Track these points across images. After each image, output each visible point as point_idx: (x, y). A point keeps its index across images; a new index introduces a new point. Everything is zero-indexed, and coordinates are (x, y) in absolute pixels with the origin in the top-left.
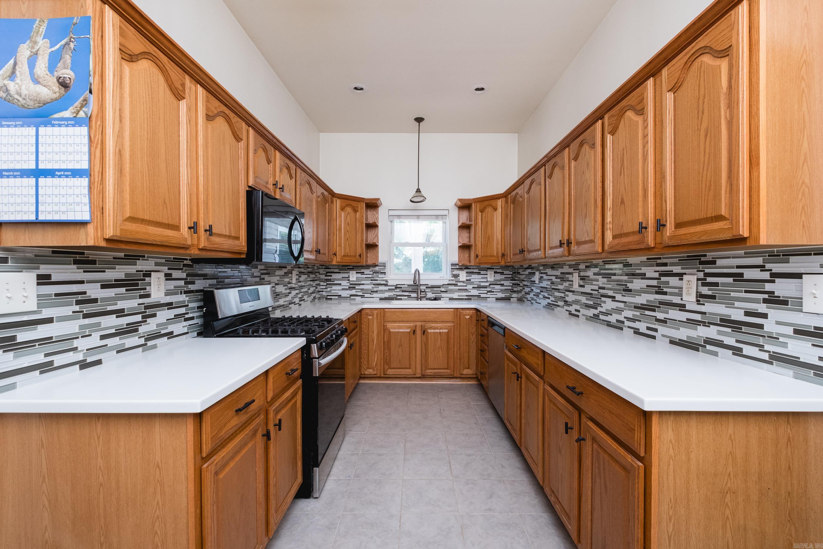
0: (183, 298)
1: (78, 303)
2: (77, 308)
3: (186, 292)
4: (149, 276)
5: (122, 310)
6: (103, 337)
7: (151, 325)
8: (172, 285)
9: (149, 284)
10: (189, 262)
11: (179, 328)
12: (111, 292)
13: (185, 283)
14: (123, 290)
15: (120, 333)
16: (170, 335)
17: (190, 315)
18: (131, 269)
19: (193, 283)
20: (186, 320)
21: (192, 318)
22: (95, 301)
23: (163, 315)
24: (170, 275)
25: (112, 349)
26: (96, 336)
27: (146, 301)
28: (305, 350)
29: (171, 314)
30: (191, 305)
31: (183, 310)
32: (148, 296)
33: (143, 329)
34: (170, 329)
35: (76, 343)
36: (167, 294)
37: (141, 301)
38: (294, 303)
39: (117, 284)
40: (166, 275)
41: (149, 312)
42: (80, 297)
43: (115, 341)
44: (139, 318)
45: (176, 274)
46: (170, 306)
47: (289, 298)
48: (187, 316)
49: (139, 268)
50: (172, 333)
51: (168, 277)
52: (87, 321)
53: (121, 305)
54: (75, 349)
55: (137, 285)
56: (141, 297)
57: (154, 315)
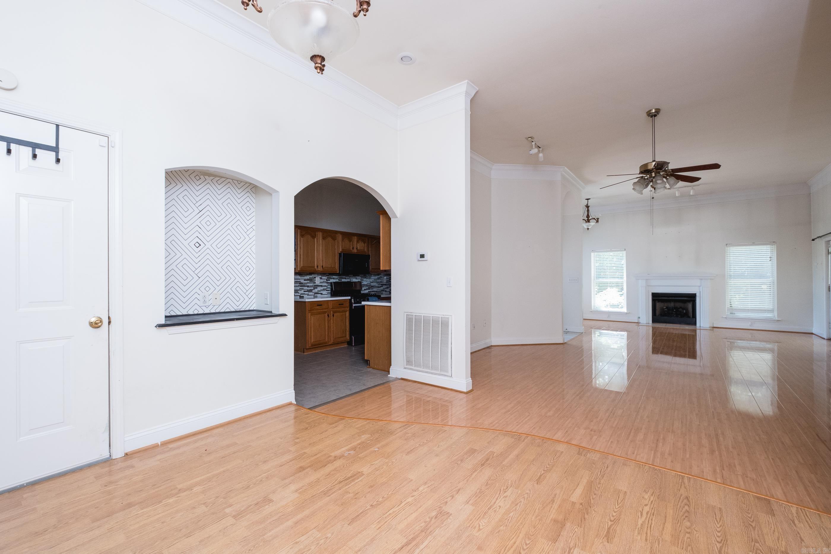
0: (326, 284)
1: (299, 283)
2: (299, 284)
3: (326, 283)
4: (315, 278)
5: (308, 286)
6: (304, 291)
7: (316, 290)
8: (322, 281)
9: (315, 280)
10: (328, 275)
11: (324, 292)
12: (306, 282)
13: (327, 280)
14: (309, 281)
15: (308, 291)
16: (322, 294)
17: (329, 289)
18: (311, 276)
19: (329, 280)
20: (326, 290)
21: (329, 290)
22: (303, 283)
23: (319, 289)
24: (322, 278)
25: (306, 294)
26: (303, 291)
27: (315, 284)
28: (350, 300)
29: (322, 288)
30: (328, 287)
31: (326, 288)
32: (315, 283)
33: (313, 291)
34: (321, 292)
35: (299, 292)
36: (320, 283)
37: (313, 284)
38: (386, 291)
39: (308, 280)
40: (320, 278)
41: (315, 287)
42: (300, 282)
43: (307, 293)
44: (313, 288)
45: (323, 278)
46: (321, 286)
47: (382, 288)
48: (327, 290)
49: (313, 276)
50: (322, 293)
51: (321, 278)
52: (301, 287)
53: (308, 285)
54: (299, 293)
55: (312, 280)
56: (313, 283)
57: (317, 288)
